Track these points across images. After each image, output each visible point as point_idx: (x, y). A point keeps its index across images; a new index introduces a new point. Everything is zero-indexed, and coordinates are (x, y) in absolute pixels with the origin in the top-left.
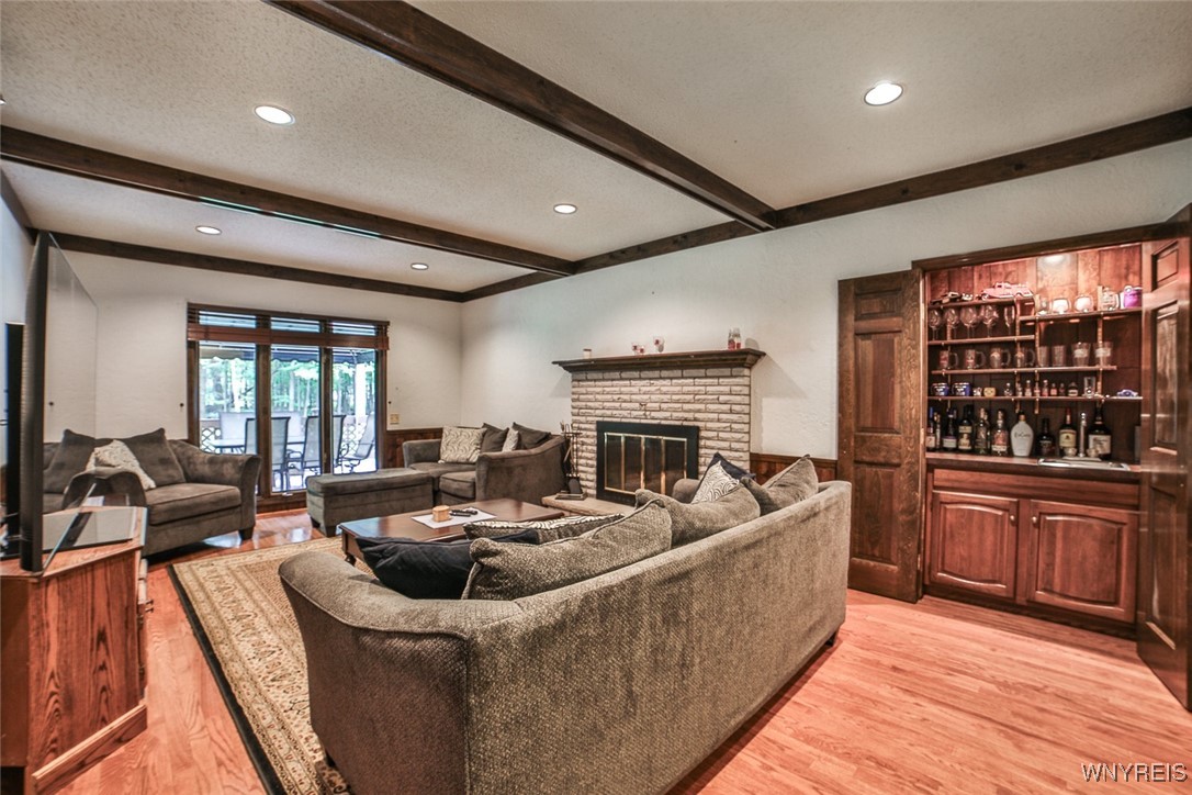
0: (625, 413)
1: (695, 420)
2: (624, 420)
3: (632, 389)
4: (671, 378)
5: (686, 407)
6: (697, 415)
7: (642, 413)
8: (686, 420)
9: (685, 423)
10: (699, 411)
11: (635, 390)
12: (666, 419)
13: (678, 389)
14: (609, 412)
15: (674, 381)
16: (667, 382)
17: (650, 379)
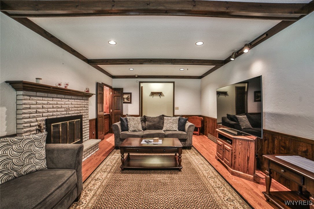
0: (58, 113)
1: (80, 113)
2: (58, 117)
3: (62, 102)
4: (75, 99)
5: (79, 109)
6: (81, 111)
7: (66, 112)
8: (78, 113)
9: (78, 114)
10: (81, 110)
11: (63, 103)
12: (73, 114)
13: (76, 103)
14: (51, 114)
15: (76, 100)
16: (73, 100)
17: (68, 99)
